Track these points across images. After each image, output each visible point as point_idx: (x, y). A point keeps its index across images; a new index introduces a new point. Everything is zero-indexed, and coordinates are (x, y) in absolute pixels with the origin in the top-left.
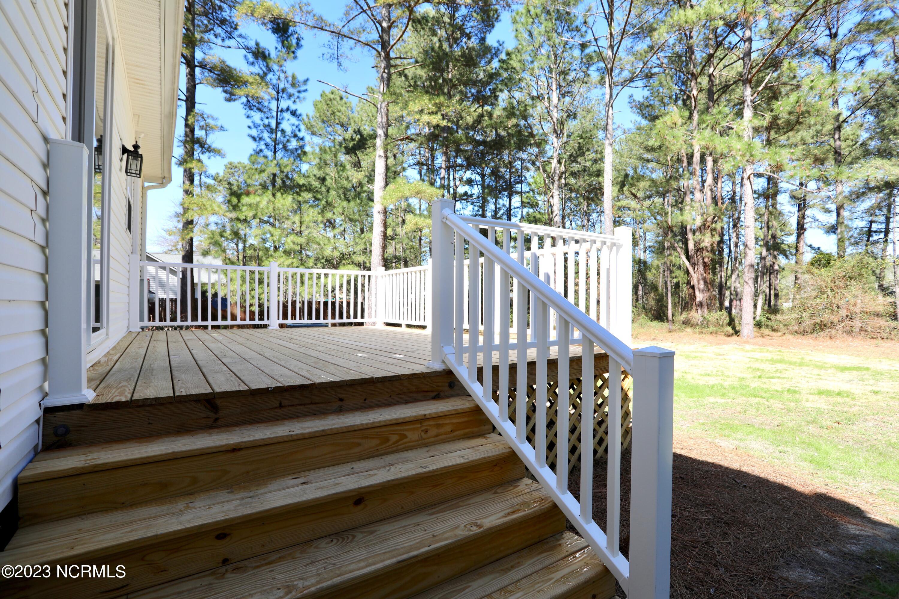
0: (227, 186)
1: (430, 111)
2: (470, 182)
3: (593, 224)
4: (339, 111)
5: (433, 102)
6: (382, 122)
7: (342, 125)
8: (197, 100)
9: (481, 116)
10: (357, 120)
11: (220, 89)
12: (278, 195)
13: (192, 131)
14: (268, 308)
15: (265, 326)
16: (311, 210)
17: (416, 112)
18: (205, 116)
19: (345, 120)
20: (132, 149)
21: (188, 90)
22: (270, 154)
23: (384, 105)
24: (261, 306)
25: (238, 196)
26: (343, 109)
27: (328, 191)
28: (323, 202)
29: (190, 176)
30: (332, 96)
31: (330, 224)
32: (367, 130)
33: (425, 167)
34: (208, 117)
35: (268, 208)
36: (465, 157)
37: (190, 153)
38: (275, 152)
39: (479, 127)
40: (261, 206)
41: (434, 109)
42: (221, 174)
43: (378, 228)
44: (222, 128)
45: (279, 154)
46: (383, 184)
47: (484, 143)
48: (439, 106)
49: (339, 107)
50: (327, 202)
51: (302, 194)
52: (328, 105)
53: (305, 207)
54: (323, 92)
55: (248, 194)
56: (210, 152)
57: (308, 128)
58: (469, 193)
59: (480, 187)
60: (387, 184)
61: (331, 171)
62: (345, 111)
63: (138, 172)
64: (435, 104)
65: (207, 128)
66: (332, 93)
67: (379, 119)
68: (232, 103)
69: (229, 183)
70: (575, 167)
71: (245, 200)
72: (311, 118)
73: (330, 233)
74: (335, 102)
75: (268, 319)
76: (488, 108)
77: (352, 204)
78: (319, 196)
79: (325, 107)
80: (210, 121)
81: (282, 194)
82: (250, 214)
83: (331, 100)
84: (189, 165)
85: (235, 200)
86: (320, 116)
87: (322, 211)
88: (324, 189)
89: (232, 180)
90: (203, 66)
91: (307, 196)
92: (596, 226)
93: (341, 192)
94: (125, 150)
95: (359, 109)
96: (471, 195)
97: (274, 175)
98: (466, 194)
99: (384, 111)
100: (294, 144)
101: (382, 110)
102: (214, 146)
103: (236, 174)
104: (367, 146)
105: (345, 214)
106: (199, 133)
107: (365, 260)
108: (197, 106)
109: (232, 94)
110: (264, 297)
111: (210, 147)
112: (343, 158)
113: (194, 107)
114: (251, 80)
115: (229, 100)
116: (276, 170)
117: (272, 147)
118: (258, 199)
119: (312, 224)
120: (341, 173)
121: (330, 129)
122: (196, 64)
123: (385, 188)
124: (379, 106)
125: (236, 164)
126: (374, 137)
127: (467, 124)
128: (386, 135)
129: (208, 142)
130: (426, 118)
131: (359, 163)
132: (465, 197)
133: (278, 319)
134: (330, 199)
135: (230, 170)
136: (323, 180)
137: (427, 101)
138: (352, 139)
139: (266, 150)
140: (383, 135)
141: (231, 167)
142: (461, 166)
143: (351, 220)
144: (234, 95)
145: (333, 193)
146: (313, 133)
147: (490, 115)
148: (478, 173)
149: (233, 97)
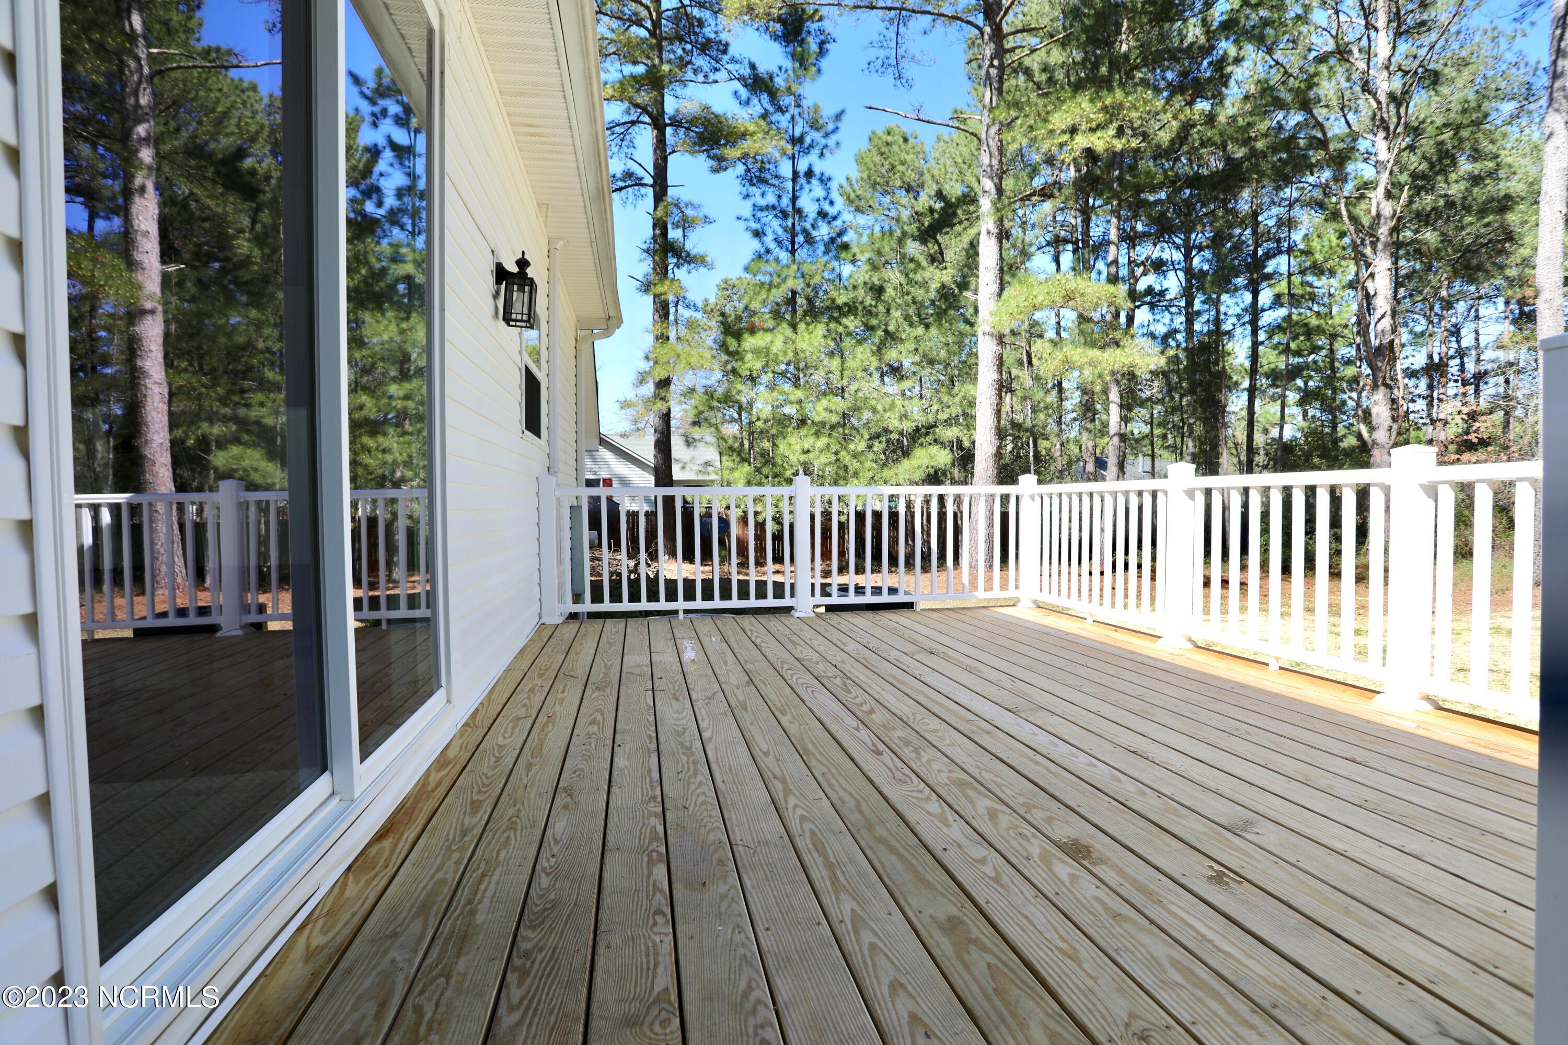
0: (720, 318)
1: (1094, 125)
2: (1159, 266)
3: (1455, 326)
4: (903, 163)
5: (1099, 105)
6: (991, 166)
7: (909, 189)
8: (670, 181)
9: (1187, 127)
10: (936, 173)
11: (702, 157)
12: (802, 326)
13: (664, 234)
14: (792, 526)
15: (788, 610)
16: (860, 349)
17: (1064, 132)
18: (682, 205)
19: (911, 176)
20: (514, 269)
21: (656, 166)
22: (784, 256)
23: (993, 130)
24: (778, 520)
25: (738, 336)
26: (909, 158)
27: (888, 311)
28: (880, 333)
29: (662, 310)
30: (889, 139)
31: (896, 371)
32: (954, 190)
33: (1070, 247)
34: (687, 206)
35: (785, 353)
36: (1149, 216)
37: (662, 271)
38: (793, 252)
39: (1185, 148)
40: (774, 349)
41: (1101, 117)
42: (712, 300)
43: (987, 375)
44: (707, 220)
45: (802, 254)
46: (995, 287)
47: (1195, 181)
48: (1112, 112)
49: (903, 156)
50: (886, 331)
51: (845, 321)
52: (882, 154)
53: (848, 343)
54: (873, 133)
55: (752, 330)
56: (689, 263)
57: (850, 201)
58: (1157, 288)
59: (1181, 275)
60: (1002, 288)
61: (893, 276)
62: (913, 161)
63: (525, 318)
64: (1105, 109)
65: (686, 224)
66: (889, 133)
67: (985, 159)
68: (723, 174)
69: (723, 314)
70: (1427, 201)
71: (749, 342)
72: (854, 182)
73: (892, 387)
74: (895, 148)
75: (792, 595)
76: (1203, 106)
77: (934, 331)
78: (874, 322)
79: (877, 159)
80: (690, 212)
81: (808, 324)
82: (758, 365)
83: (888, 144)
84: (659, 289)
85: (732, 344)
86: (869, 177)
87: (879, 349)
88: (881, 308)
89: (728, 310)
90: (676, 123)
91: (851, 323)
92: (1463, 332)
93: (912, 311)
94: (501, 274)
95: (937, 155)
96: (1162, 293)
97: (794, 293)
98: (1150, 291)
99: (994, 144)
100: (823, 231)
101: (991, 142)
102: (693, 252)
103: (735, 297)
104: (955, 221)
105: (921, 351)
106: (674, 234)
107: (961, 435)
108: (670, 191)
109: (720, 159)
110: (785, 507)
111: (688, 254)
112: (913, 248)
113: (665, 193)
114: (752, 128)
115: (715, 171)
116: (799, 285)
117: (787, 244)
118: (768, 337)
119: (860, 374)
120: (911, 276)
121: (887, 200)
122: (667, 121)
123: (1000, 295)
124: (983, 136)
125: (735, 281)
126: (969, 199)
127: (1158, 146)
128: (1000, 191)
129: (687, 247)
130: (1081, 141)
131: (942, 253)
132: (1148, 299)
133: (813, 595)
134: (891, 328)
135: (725, 293)
136: (878, 291)
137: (1086, 105)
138: (931, 210)
139: (778, 249)
140: (993, 191)
141: (727, 287)
142: (1144, 235)
143: (931, 362)
144: (725, 159)
145: (896, 314)
146: (858, 210)
147: (1210, 119)
148: (1178, 247)
149: (724, 164)
